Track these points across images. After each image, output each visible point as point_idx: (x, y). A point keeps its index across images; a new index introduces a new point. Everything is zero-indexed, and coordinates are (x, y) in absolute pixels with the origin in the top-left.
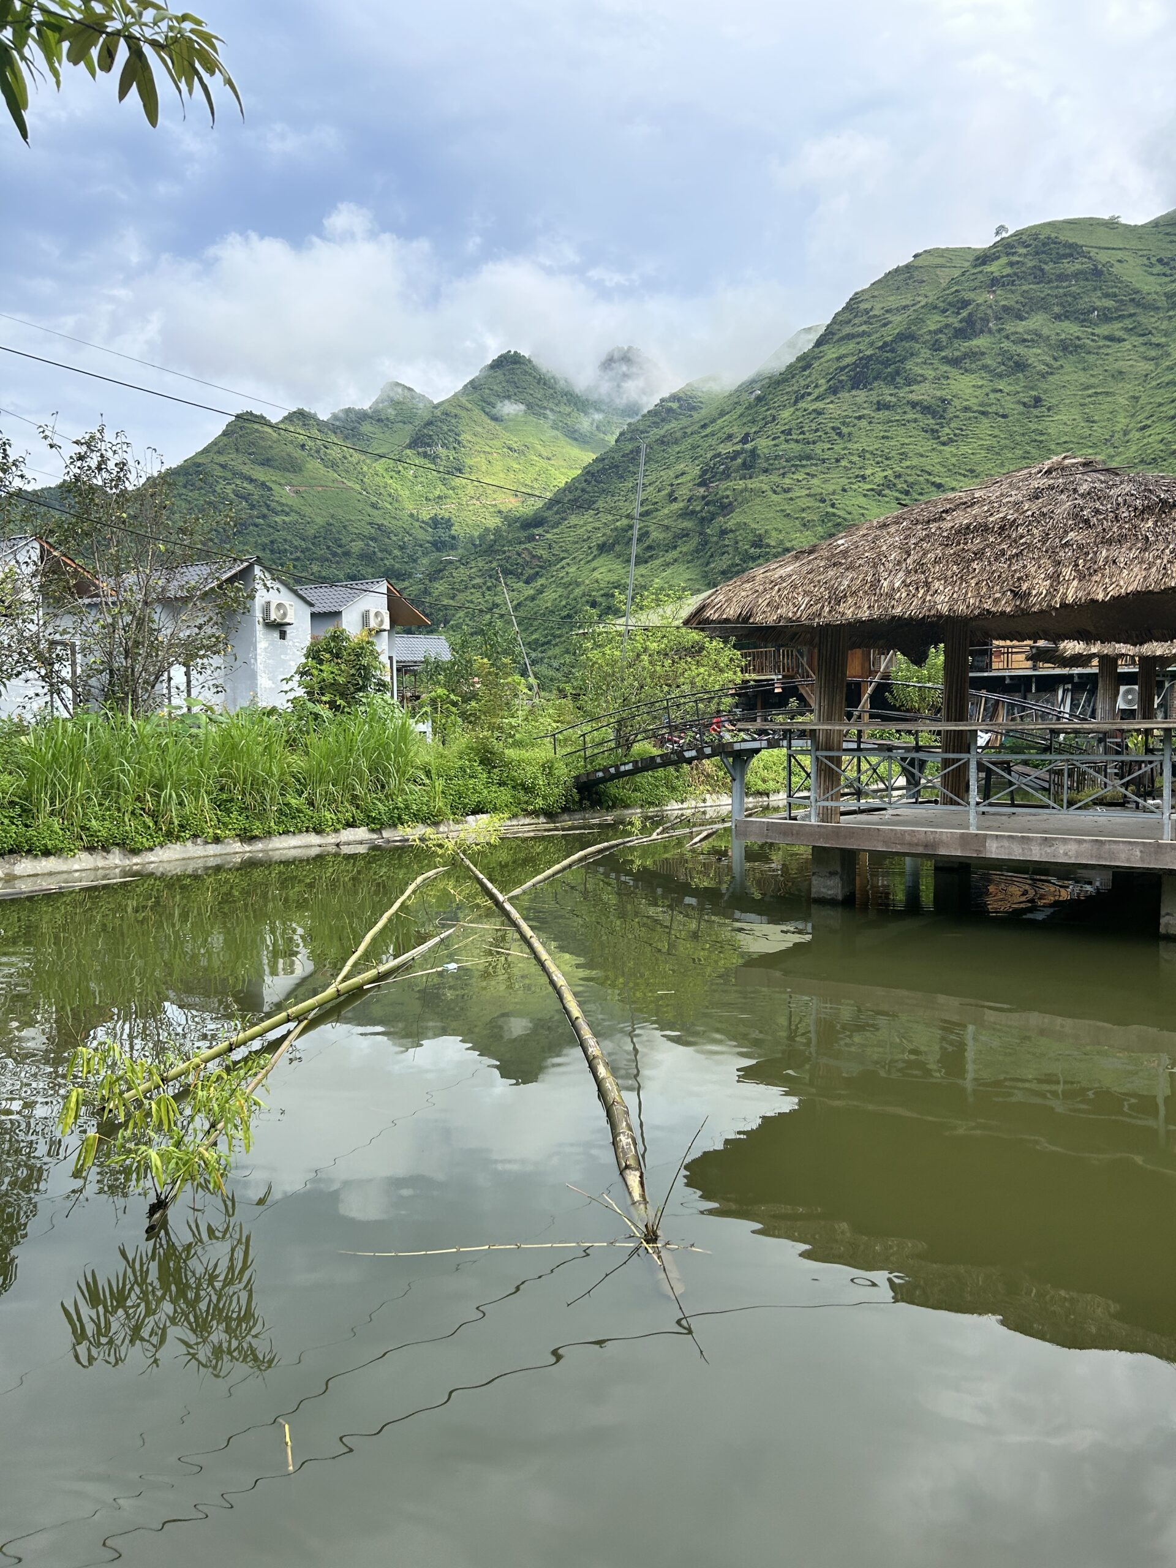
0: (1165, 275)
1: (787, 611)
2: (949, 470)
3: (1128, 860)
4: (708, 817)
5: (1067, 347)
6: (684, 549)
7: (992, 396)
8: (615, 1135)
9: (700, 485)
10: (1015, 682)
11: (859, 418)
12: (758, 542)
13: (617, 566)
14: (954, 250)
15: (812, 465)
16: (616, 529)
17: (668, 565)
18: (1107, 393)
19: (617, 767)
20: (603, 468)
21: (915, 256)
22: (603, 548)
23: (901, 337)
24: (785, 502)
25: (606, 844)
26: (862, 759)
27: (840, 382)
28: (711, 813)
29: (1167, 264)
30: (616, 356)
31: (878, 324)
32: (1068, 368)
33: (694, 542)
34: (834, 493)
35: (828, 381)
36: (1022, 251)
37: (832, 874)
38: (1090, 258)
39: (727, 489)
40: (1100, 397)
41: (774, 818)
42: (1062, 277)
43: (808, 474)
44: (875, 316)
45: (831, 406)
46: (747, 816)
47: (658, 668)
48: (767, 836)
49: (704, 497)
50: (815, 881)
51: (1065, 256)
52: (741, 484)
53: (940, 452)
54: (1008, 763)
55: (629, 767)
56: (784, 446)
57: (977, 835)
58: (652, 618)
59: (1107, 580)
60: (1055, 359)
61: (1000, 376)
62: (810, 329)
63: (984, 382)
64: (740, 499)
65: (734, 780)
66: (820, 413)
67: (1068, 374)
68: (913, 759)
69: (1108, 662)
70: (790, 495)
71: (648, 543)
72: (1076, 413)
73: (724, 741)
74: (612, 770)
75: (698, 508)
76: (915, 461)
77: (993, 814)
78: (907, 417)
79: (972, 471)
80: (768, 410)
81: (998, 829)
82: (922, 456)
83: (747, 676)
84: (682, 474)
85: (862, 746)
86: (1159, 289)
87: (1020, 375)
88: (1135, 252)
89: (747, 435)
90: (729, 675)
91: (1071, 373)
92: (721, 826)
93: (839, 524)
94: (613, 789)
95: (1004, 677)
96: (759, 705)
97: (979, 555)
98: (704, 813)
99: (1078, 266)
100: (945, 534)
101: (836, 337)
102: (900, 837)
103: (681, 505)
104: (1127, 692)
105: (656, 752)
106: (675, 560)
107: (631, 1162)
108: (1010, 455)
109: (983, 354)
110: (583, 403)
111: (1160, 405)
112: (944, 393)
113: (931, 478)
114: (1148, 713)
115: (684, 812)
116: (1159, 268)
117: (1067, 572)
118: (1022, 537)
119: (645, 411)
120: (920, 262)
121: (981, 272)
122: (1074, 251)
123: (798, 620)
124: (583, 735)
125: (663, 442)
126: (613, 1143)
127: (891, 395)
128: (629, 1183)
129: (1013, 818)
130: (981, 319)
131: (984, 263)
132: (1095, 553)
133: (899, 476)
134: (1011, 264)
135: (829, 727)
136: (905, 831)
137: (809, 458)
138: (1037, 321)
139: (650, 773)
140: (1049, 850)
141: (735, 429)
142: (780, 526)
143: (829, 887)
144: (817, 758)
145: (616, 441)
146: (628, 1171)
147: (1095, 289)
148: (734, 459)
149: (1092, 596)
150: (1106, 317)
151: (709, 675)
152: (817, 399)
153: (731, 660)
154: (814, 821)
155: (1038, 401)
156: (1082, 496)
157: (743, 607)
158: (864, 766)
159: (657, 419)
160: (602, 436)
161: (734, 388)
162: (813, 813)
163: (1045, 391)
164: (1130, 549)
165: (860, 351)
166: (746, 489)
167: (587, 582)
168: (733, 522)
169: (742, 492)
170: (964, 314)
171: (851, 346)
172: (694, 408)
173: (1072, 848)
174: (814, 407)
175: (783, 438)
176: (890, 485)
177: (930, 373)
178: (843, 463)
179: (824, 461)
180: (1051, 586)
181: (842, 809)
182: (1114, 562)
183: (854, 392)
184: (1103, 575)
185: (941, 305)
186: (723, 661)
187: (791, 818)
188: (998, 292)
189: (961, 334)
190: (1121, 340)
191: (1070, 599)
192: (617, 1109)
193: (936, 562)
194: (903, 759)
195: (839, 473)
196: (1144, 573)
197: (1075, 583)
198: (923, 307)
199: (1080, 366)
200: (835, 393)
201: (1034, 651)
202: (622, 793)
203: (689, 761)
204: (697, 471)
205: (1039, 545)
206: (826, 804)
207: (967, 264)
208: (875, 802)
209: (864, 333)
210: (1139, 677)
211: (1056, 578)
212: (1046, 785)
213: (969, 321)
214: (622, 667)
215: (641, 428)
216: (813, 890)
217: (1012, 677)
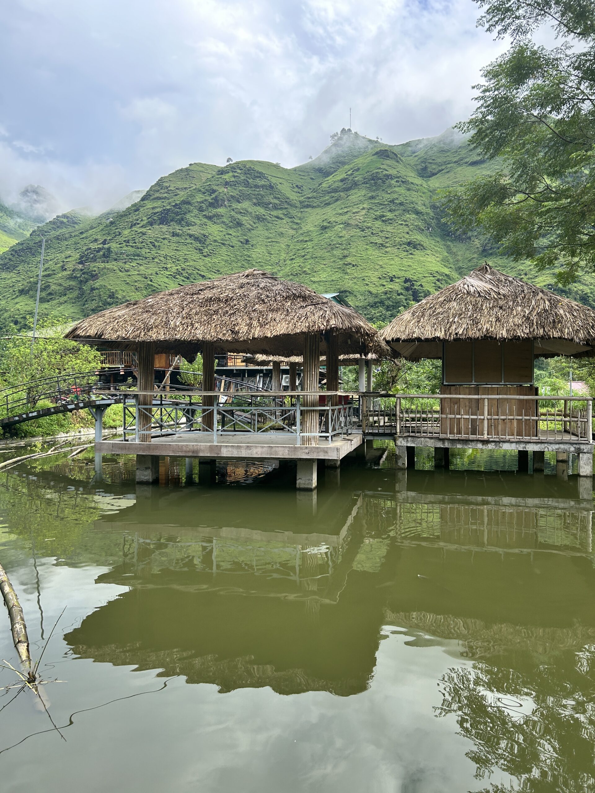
0: (299, 193)
1: (122, 333)
2: (208, 269)
3: (283, 455)
4: (82, 440)
5: (260, 219)
6: (71, 296)
7: (227, 236)
8: (13, 624)
9: (79, 263)
10: (238, 372)
11: (164, 239)
12: (112, 296)
13: (30, 302)
14: (208, 165)
15: (140, 259)
16: (30, 282)
17: (61, 304)
18: (276, 242)
19: (27, 414)
20: (23, 249)
21: (190, 165)
22: (22, 292)
23: (184, 202)
24: (126, 277)
25: (19, 458)
26: (163, 409)
27: (154, 220)
28: (83, 438)
29: (300, 188)
30: (29, 188)
31: (173, 194)
32: (260, 228)
33: (76, 293)
34: (151, 275)
35: (148, 219)
36: (239, 171)
37: (146, 468)
38: (268, 180)
39: (94, 267)
40: (274, 243)
41: (117, 441)
42: (256, 186)
43: (138, 264)
44: (171, 190)
45: (149, 231)
46: (103, 440)
47: (53, 360)
48: (112, 451)
49: (82, 270)
50: (138, 473)
51: (258, 177)
52: (102, 265)
53: (203, 260)
54: (232, 411)
55: (35, 414)
56: (126, 248)
57: (217, 446)
58: (49, 333)
59: (272, 328)
60: (255, 223)
61: (230, 228)
62: (139, 191)
63: (223, 230)
64: (102, 273)
65: (96, 420)
66: (144, 234)
67: (260, 230)
68: (188, 409)
69: (277, 364)
70: (129, 273)
71: (49, 291)
72: (264, 249)
73: (91, 399)
74: (24, 416)
75: (78, 275)
76: (191, 263)
77: (226, 435)
78: (187, 241)
79: (218, 271)
80: (116, 229)
81: (228, 442)
82: (195, 261)
83: (104, 365)
84: (69, 257)
85: (163, 402)
86: (297, 198)
87: (239, 228)
88: (287, 180)
89: (105, 240)
90: (93, 364)
91: (260, 231)
92: (89, 446)
93: (154, 290)
94: (24, 426)
95: (233, 370)
96: (112, 381)
97: (216, 312)
98: (80, 439)
99: (263, 183)
100: (200, 301)
101: (152, 198)
102: (180, 448)
103: (69, 273)
104: (286, 378)
105: (51, 405)
106: (66, 302)
107: (22, 638)
108: (235, 265)
109: (222, 216)
110: (10, 212)
111: (298, 250)
112: (205, 232)
113: (199, 272)
114: (294, 388)
115: (68, 438)
116: (296, 189)
117: (255, 323)
118: (235, 305)
119: (48, 221)
120: (192, 168)
121: (221, 178)
122: (261, 176)
123: (128, 338)
124: (7, 396)
125: (58, 239)
126: (12, 630)
127: (179, 230)
128: (20, 651)
129: (235, 437)
130: (221, 199)
131: (222, 174)
132: (267, 315)
133: (184, 270)
134: (234, 176)
135: (145, 393)
136: (183, 445)
137: (138, 255)
138: (246, 205)
139: (48, 417)
140: (249, 452)
141: (99, 237)
142: (124, 289)
143: (146, 475)
144: (139, 409)
145: (30, 235)
146: (19, 644)
147: (270, 194)
148: (98, 252)
149: (266, 335)
150: (275, 208)
151: (83, 364)
152: (142, 227)
153: (95, 357)
154: (137, 442)
155: (247, 241)
156: (261, 288)
157: (98, 330)
158: (164, 412)
159: (54, 226)
160: (22, 231)
161: (98, 215)
162: (137, 437)
163: (251, 237)
164: (281, 314)
165: (164, 206)
166: (105, 268)
167: (12, 310)
168: (98, 284)
169: (103, 269)
170: (214, 196)
171: (159, 203)
172: (76, 223)
173: (259, 450)
174: (141, 231)
175: (125, 244)
176: (180, 274)
177: (198, 222)
178: (156, 260)
179: (146, 258)
180: (248, 329)
181: (152, 435)
182: (275, 320)
183: (161, 226)
184: (270, 325)
185: (203, 190)
186: (91, 357)
187: (125, 441)
188: (229, 188)
189: (211, 205)
190: (282, 219)
191: (256, 336)
192: (15, 610)
193: (197, 314)
194: (184, 409)
195: (154, 265)
196: (287, 326)
197: (259, 328)
198: (194, 189)
199: (265, 228)
200: (151, 225)
201: (245, 358)
202: (31, 428)
203: (71, 411)
204: (78, 256)
205: (243, 310)
206: (143, 432)
207: (214, 173)
208: (170, 431)
209: (165, 198)
210: (290, 371)
211: (250, 325)
212: (250, 421)
213: (216, 199)
214: (31, 358)
215: (45, 230)
216: (137, 477)
217: (237, 370)
